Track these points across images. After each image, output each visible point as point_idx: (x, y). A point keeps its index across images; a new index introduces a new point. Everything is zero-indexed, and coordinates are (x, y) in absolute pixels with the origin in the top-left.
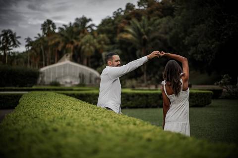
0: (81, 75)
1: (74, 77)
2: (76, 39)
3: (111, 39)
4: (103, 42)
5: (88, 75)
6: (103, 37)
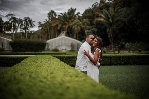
0: (72, 45)
1: (67, 46)
3: (91, 22)
4: (86, 24)
5: (76, 45)
6: (86, 21)
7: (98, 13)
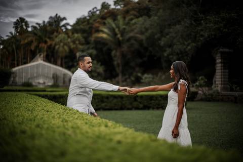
0: (55, 76)
1: (47, 77)
2: (50, 38)
3: (86, 38)
4: (77, 42)
5: (62, 76)
6: (78, 37)
7: (97, 25)
